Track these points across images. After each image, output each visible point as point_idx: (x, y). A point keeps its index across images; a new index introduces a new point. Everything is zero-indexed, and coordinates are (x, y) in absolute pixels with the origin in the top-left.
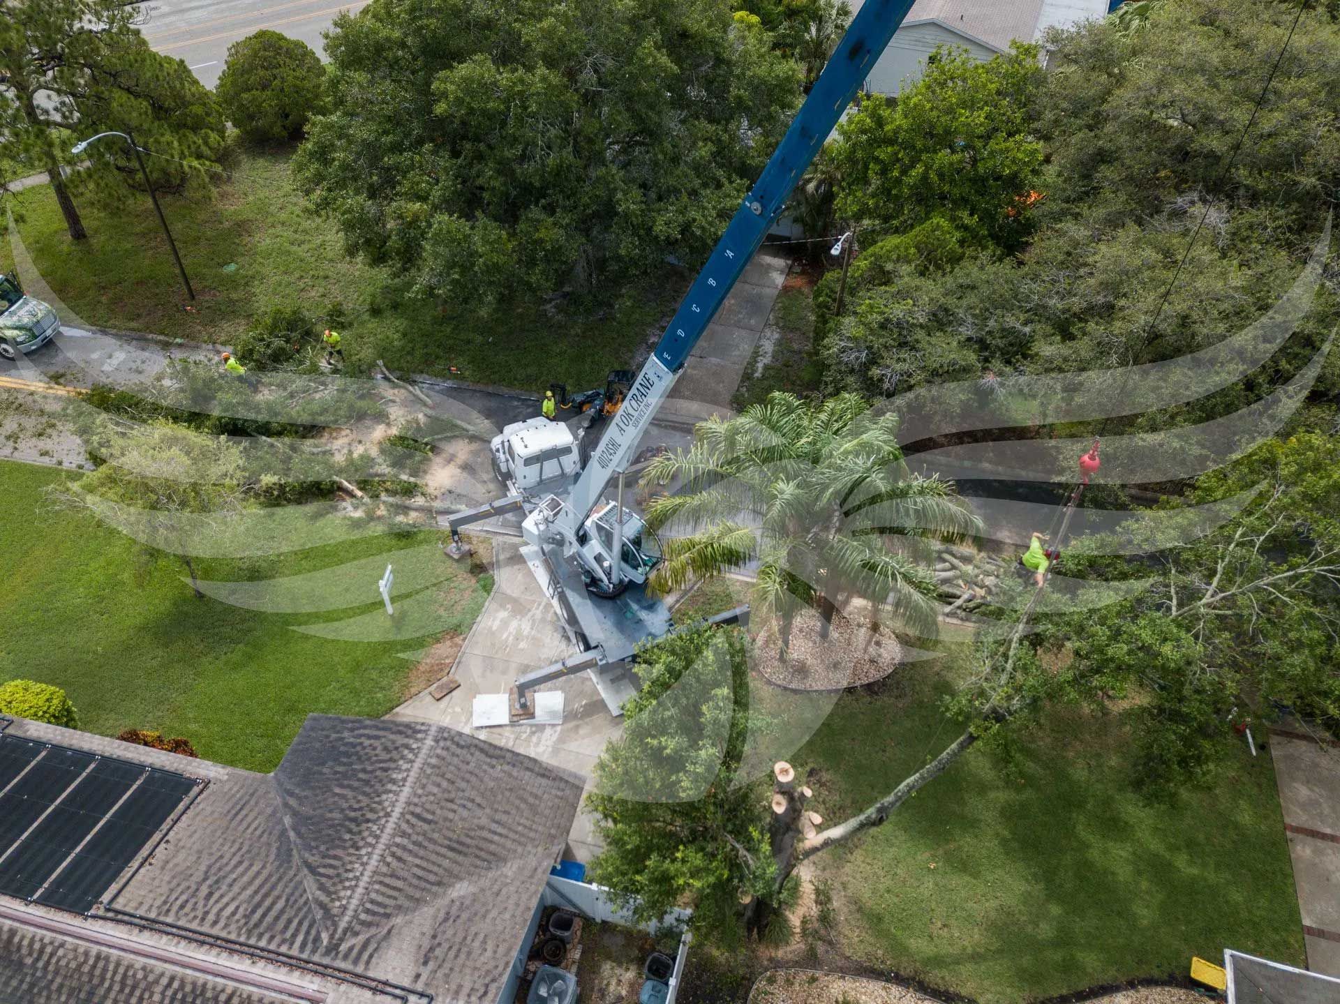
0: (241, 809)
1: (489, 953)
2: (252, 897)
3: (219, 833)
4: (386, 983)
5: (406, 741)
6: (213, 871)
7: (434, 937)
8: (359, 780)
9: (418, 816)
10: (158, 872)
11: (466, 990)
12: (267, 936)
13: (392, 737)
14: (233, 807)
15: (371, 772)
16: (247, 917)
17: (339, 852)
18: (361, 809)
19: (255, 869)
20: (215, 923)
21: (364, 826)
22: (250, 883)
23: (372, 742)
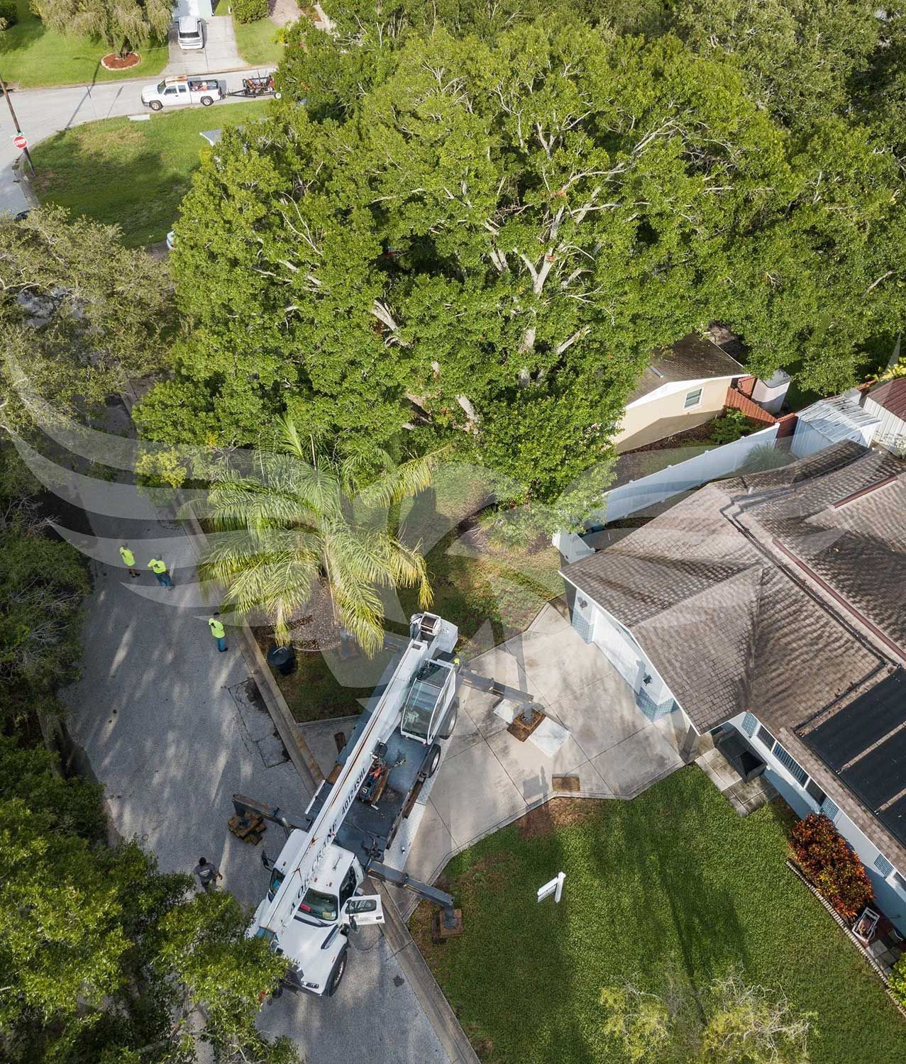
1: (681, 518)
2: (792, 622)
3: (801, 682)
4: (739, 530)
6: (811, 655)
7: (703, 541)
10: (848, 674)
11: (705, 507)
12: (793, 592)
15: (687, 641)
16: (800, 611)
17: (732, 610)
18: (707, 625)
19: (784, 641)
20: (819, 617)
21: (710, 611)
22: (791, 633)
23: (673, 661)
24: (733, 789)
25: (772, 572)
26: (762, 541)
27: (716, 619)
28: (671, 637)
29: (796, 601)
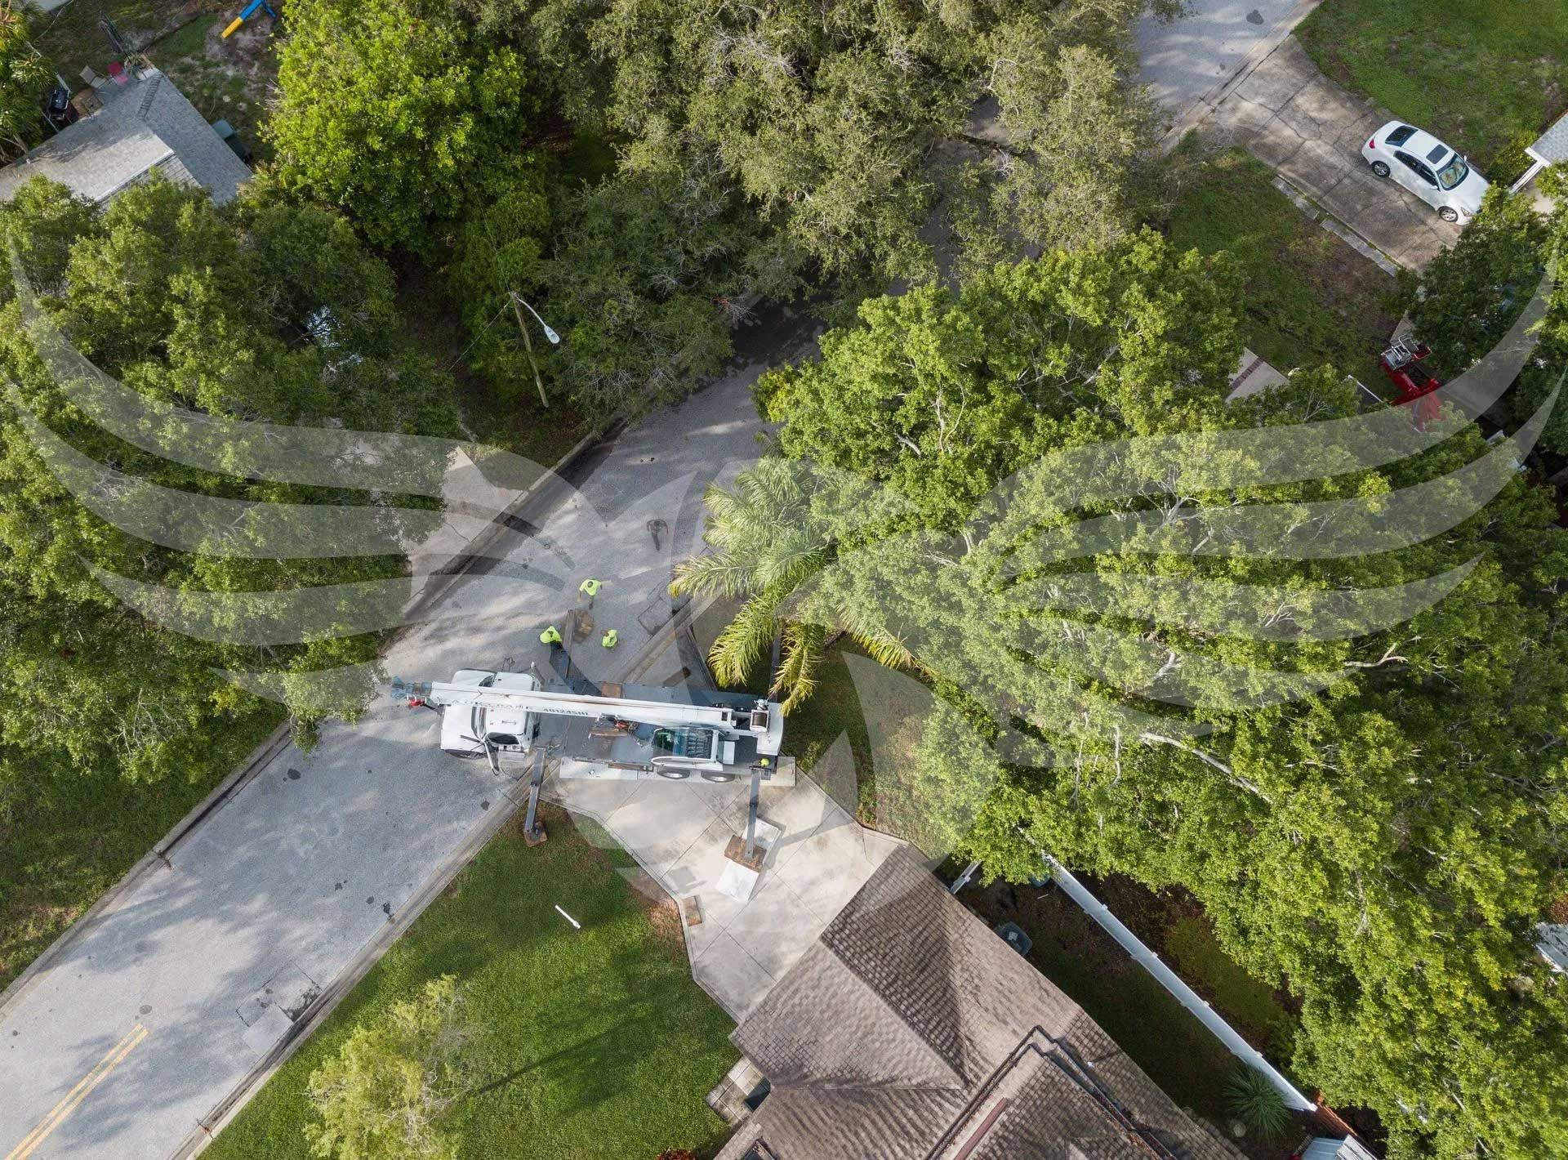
0: (800, 1121)
1: (1016, 977)
2: (893, 1131)
3: (818, 1145)
4: (1013, 1054)
5: (817, 968)
7: (987, 1010)
8: (829, 1019)
9: (890, 985)
11: (1040, 1005)
12: (935, 1129)
13: (805, 978)
14: (795, 1126)
15: (828, 1006)
16: (910, 1139)
17: (888, 1055)
18: (858, 1027)
19: (867, 1123)
21: (876, 1029)
22: (879, 1130)
23: (798, 996)
24: (733, 1086)
25: (959, 1101)
26: (1001, 1085)
27: (870, 1038)
28: (827, 989)
29: (922, 1134)
